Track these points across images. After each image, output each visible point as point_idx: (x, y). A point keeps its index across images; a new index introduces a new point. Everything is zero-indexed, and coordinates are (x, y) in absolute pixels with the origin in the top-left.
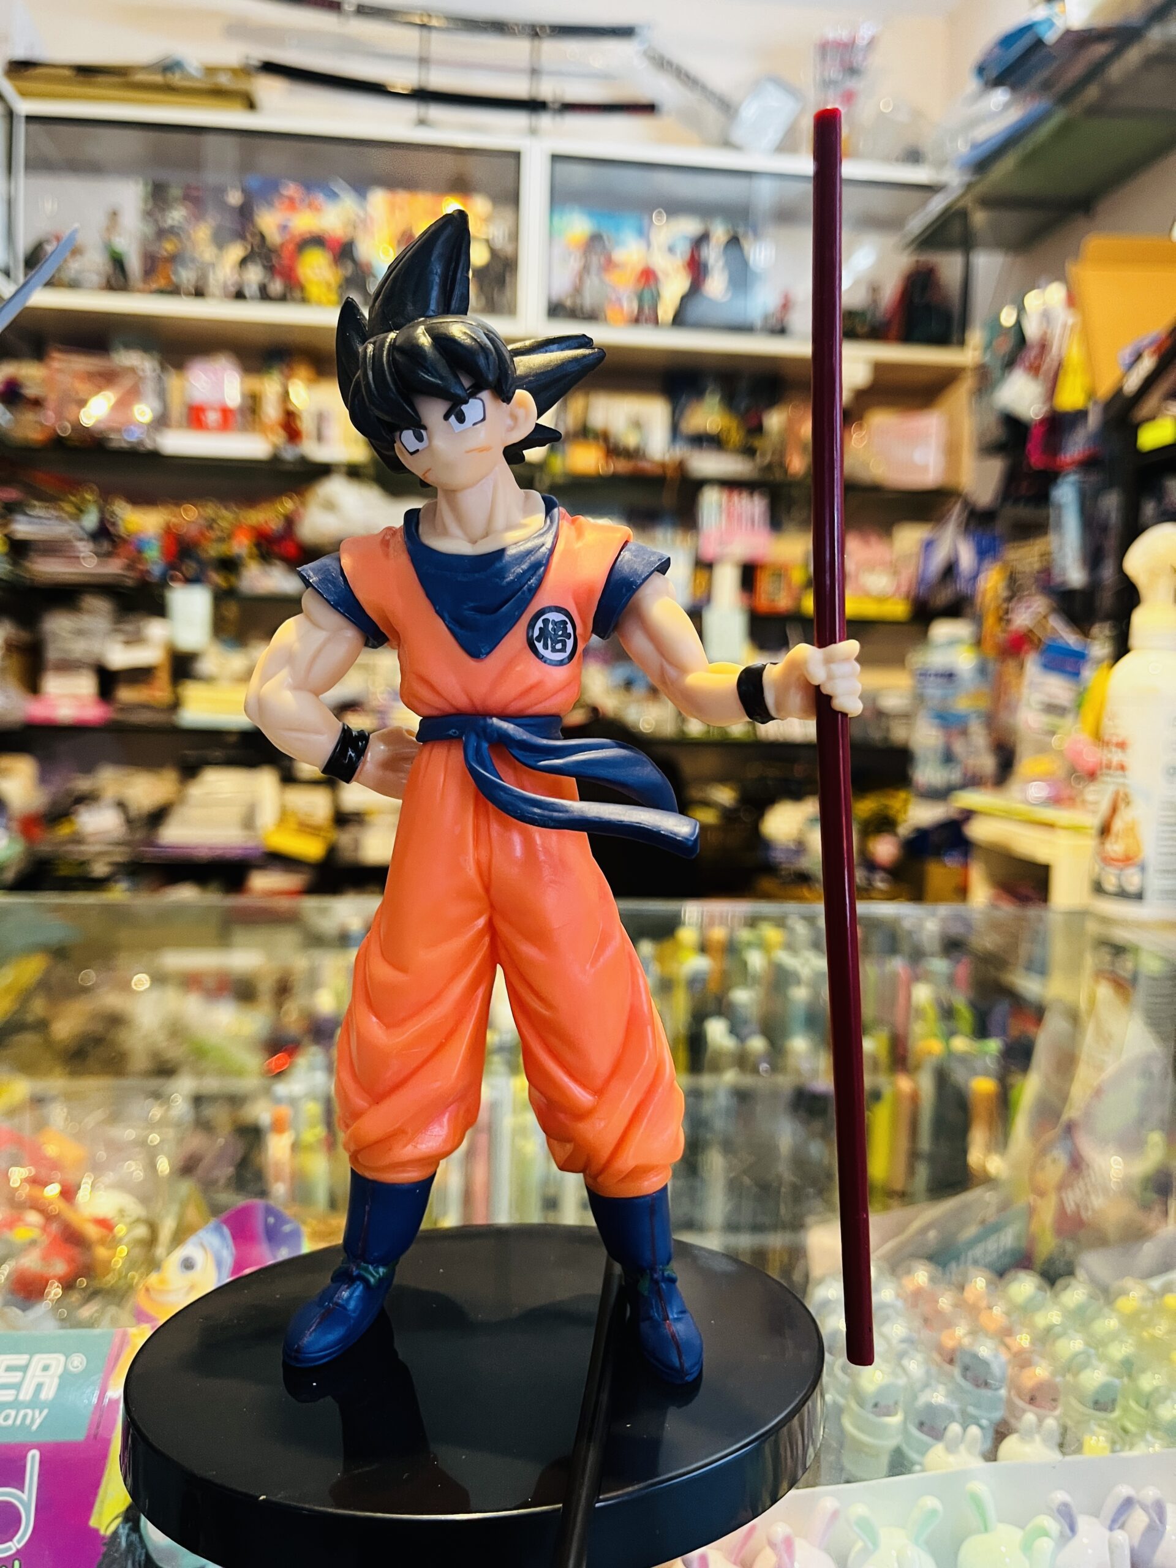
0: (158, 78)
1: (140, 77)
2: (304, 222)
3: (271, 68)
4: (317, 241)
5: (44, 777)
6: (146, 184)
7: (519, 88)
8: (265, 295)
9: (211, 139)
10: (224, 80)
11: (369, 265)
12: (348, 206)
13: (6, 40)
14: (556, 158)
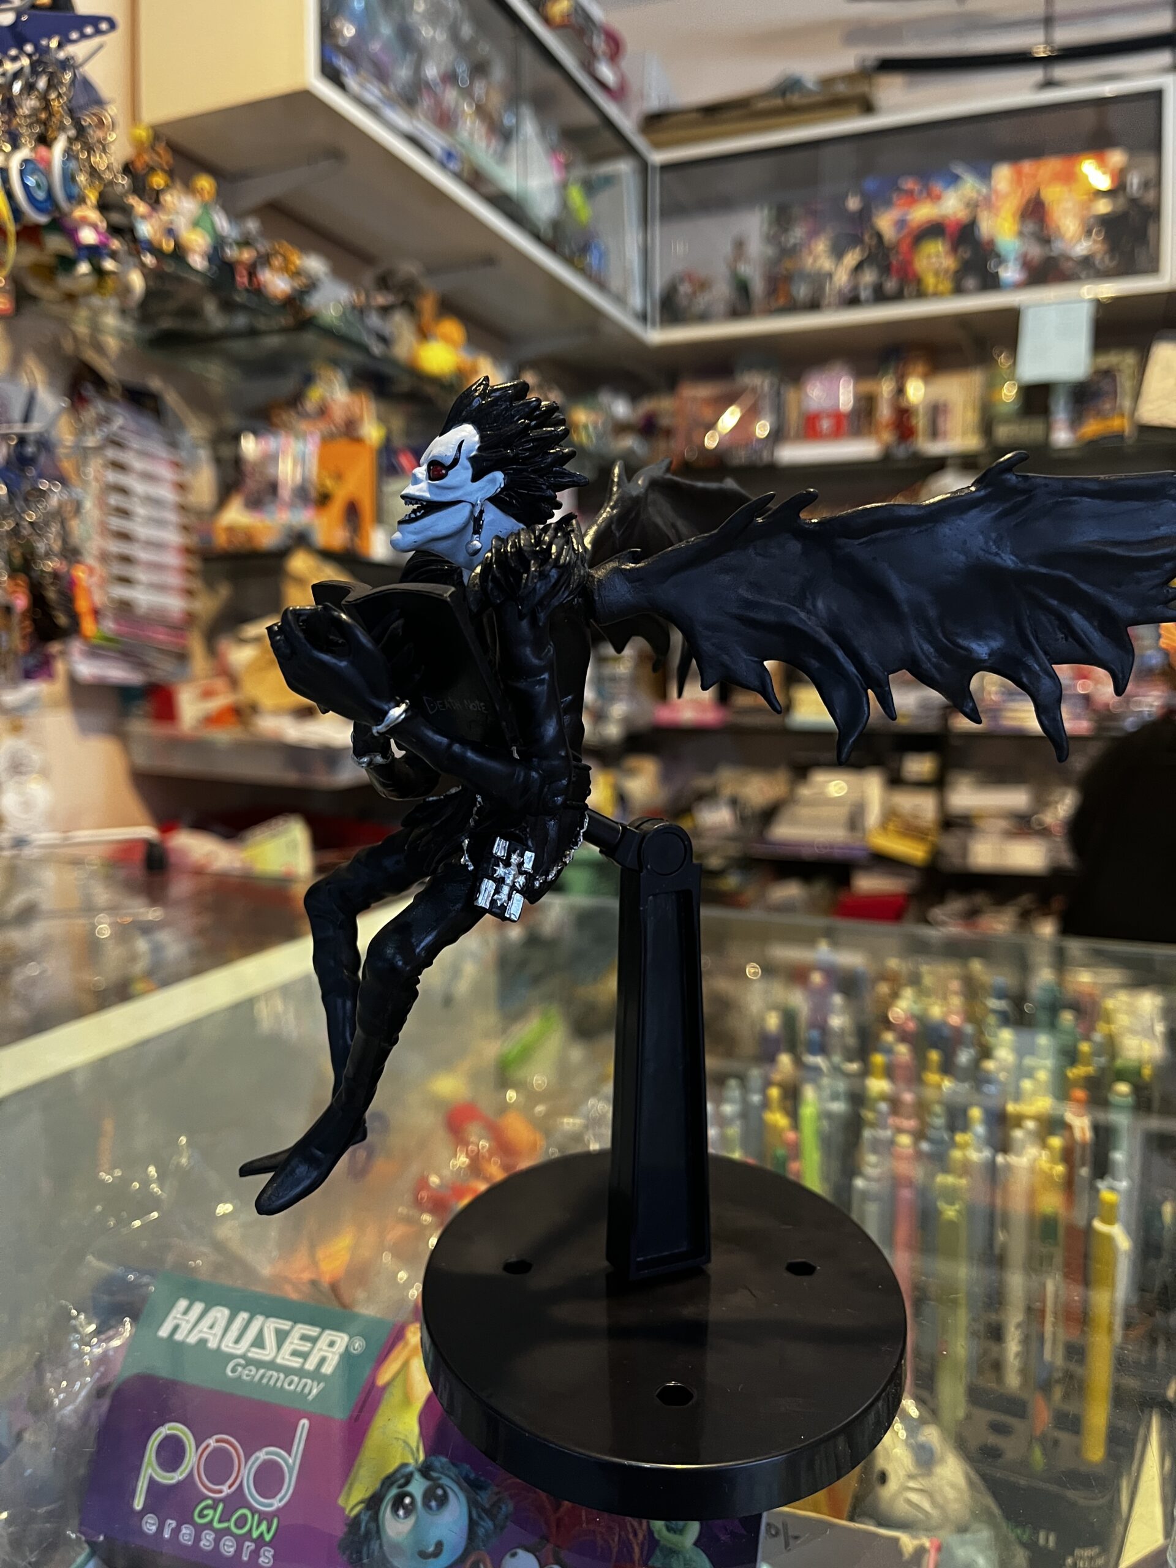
0: (778, 102)
1: (762, 105)
2: (923, 213)
3: (889, 65)
4: (934, 230)
5: (666, 776)
6: (770, 209)
8: (880, 296)
9: (827, 152)
10: (841, 89)
11: (991, 243)
12: (970, 186)
13: (642, 96)
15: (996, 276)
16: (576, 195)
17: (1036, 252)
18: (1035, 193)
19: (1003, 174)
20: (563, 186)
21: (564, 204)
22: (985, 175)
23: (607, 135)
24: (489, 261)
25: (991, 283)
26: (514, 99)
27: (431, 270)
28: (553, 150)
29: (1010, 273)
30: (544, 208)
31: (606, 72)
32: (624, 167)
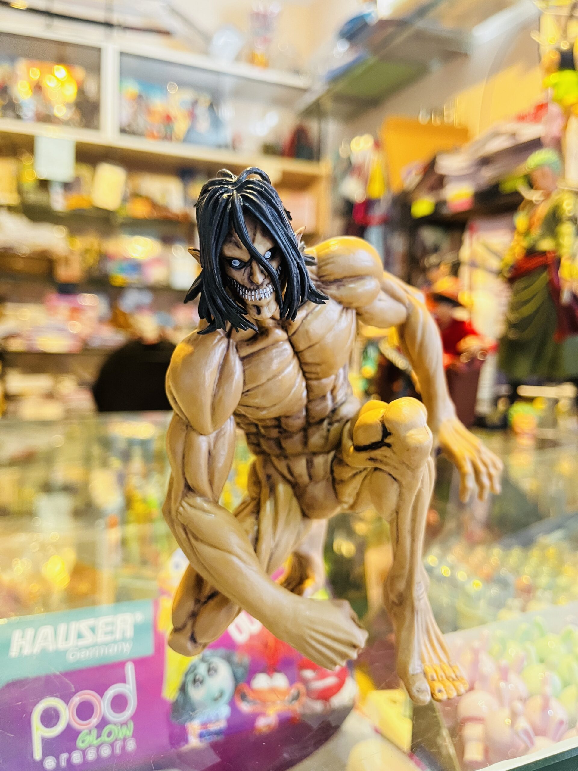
14: (122, 54)
17: (42, 110)
19: (22, 65)
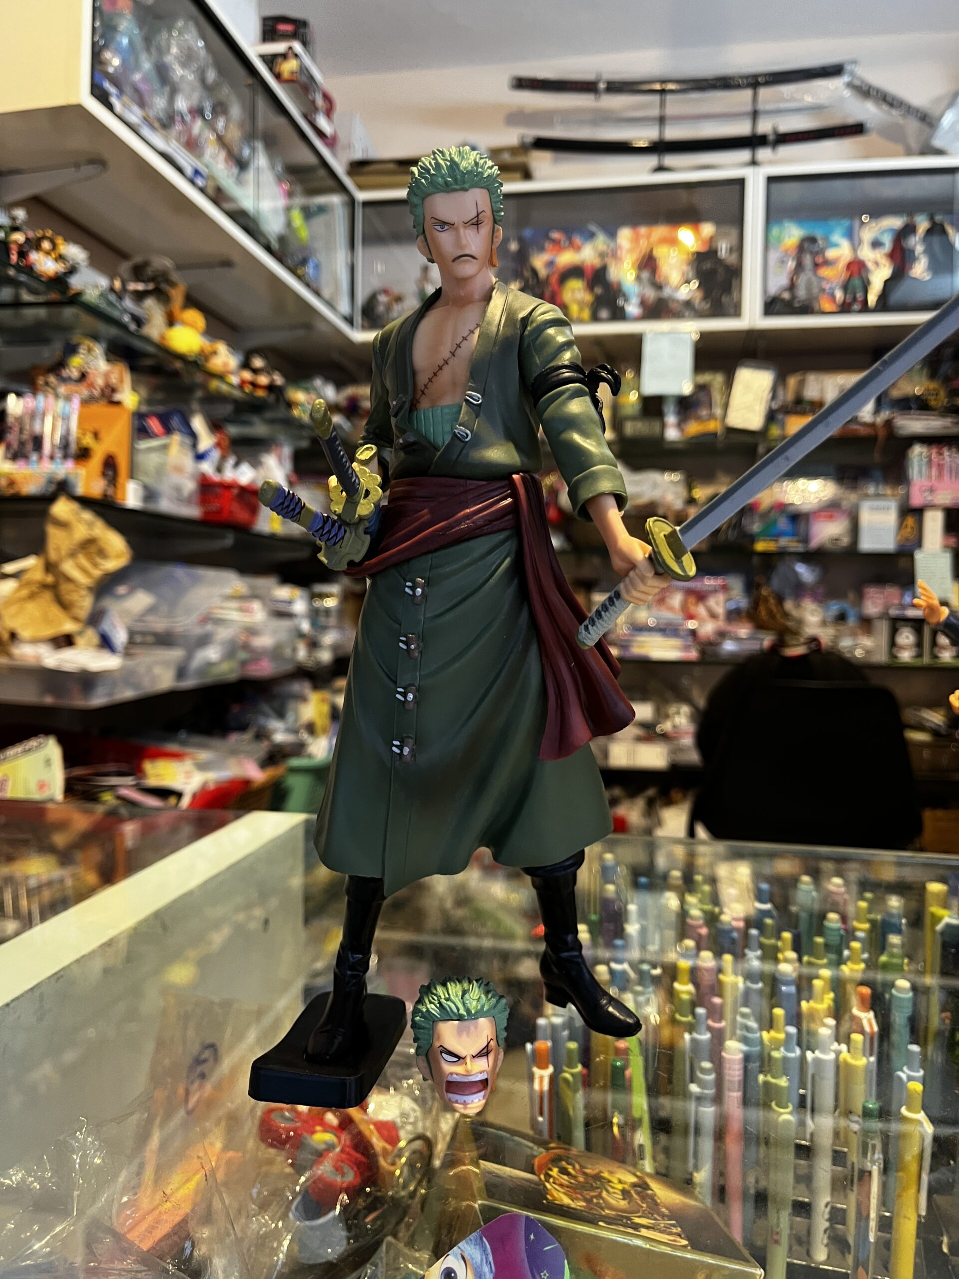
2: (566, 258)
3: (542, 144)
4: (576, 271)
7: (742, 129)
10: (506, 157)
11: (619, 284)
12: (601, 241)
13: (349, 146)
14: (772, 180)
15: (622, 309)
16: (297, 219)
17: (651, 294)
18: (648, 250)
19: (625, 235)
20: (288, 209)
21: (289, 224)
22: (612, 234)
23: (322, 172)
24: (227, 264)
25: (618, 315)
26: (250, 136)
27: (179, 267)
28: (279, 179)
29: (633, 308)
30: (273, 226)
31: (322, 122)
32: (335, 200)
